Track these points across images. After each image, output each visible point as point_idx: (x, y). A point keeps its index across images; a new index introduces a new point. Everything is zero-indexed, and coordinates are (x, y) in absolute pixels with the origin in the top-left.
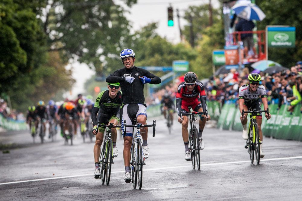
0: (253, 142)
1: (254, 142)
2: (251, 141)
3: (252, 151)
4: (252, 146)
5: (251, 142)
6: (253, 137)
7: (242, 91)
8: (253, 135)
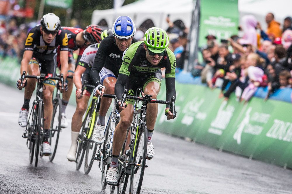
0: (87, 137)
1: (89, 137)
2: (85, 133)
3: (82, 150)
4: (84, 142)
5: (85, 136)
6: (89, 129)
7: (88, 54)
8: (90, 126)
